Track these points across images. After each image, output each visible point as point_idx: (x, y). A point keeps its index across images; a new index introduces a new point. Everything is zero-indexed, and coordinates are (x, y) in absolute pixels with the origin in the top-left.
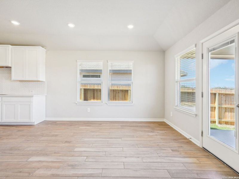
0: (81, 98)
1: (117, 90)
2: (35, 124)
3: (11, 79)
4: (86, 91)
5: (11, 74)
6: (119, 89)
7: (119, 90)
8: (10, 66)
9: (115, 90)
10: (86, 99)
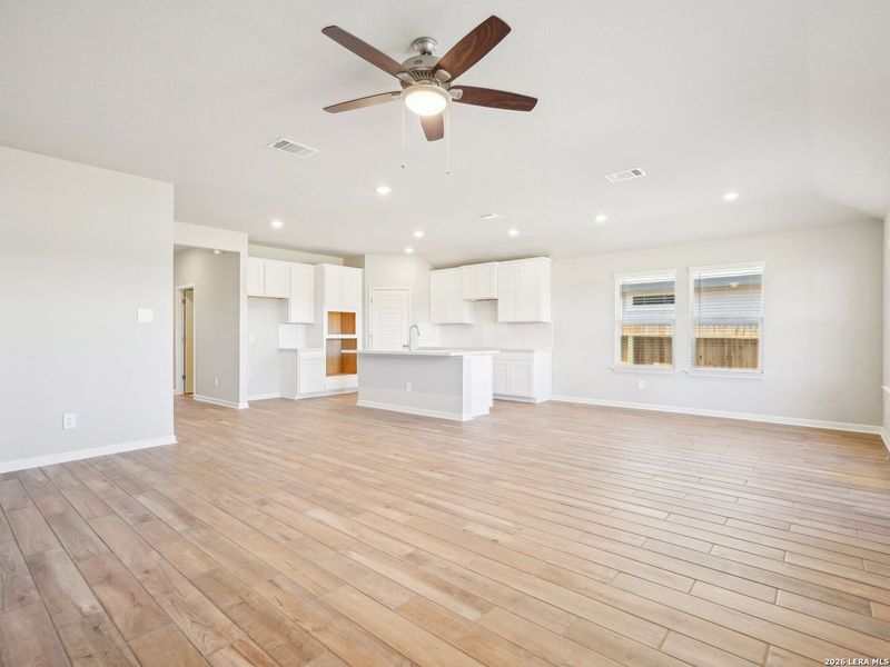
0: (624, 357)
1: (735, 340)
2: (538, 401)
3: (496, 320)
4: (638, 341)
5: (497, 310)
6: (740, 337)
7: (740, 340)
8: (495, 297)
9: (729, 340)
10: (638, 359)
